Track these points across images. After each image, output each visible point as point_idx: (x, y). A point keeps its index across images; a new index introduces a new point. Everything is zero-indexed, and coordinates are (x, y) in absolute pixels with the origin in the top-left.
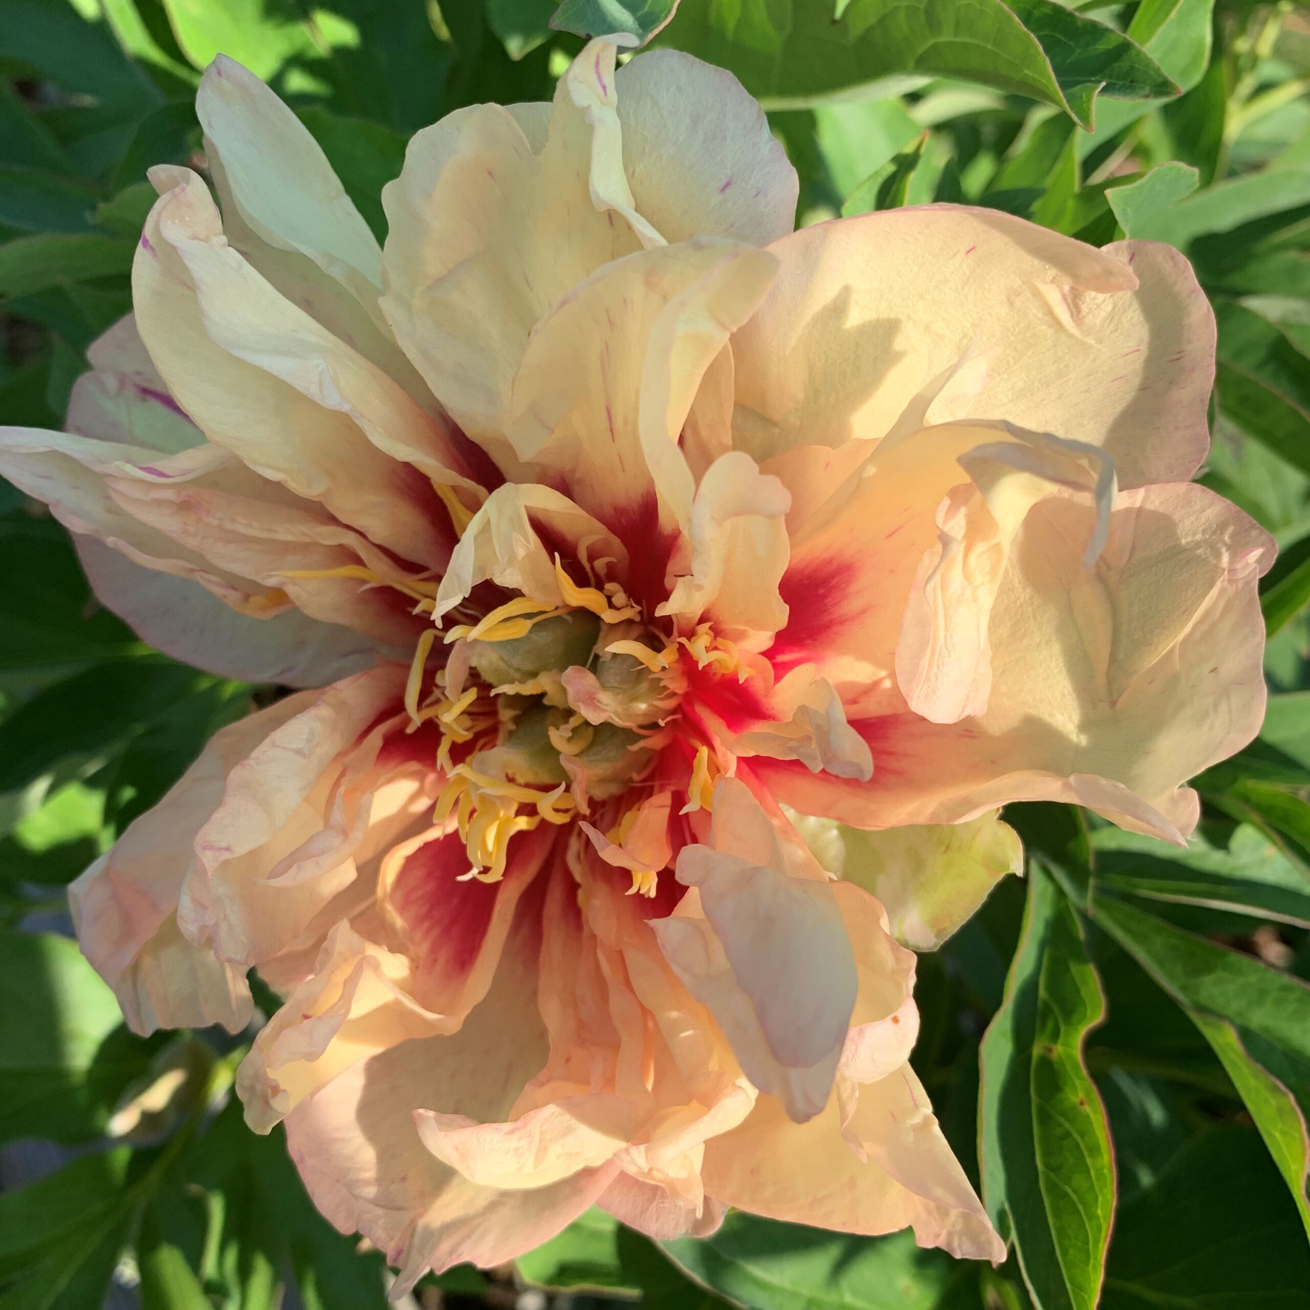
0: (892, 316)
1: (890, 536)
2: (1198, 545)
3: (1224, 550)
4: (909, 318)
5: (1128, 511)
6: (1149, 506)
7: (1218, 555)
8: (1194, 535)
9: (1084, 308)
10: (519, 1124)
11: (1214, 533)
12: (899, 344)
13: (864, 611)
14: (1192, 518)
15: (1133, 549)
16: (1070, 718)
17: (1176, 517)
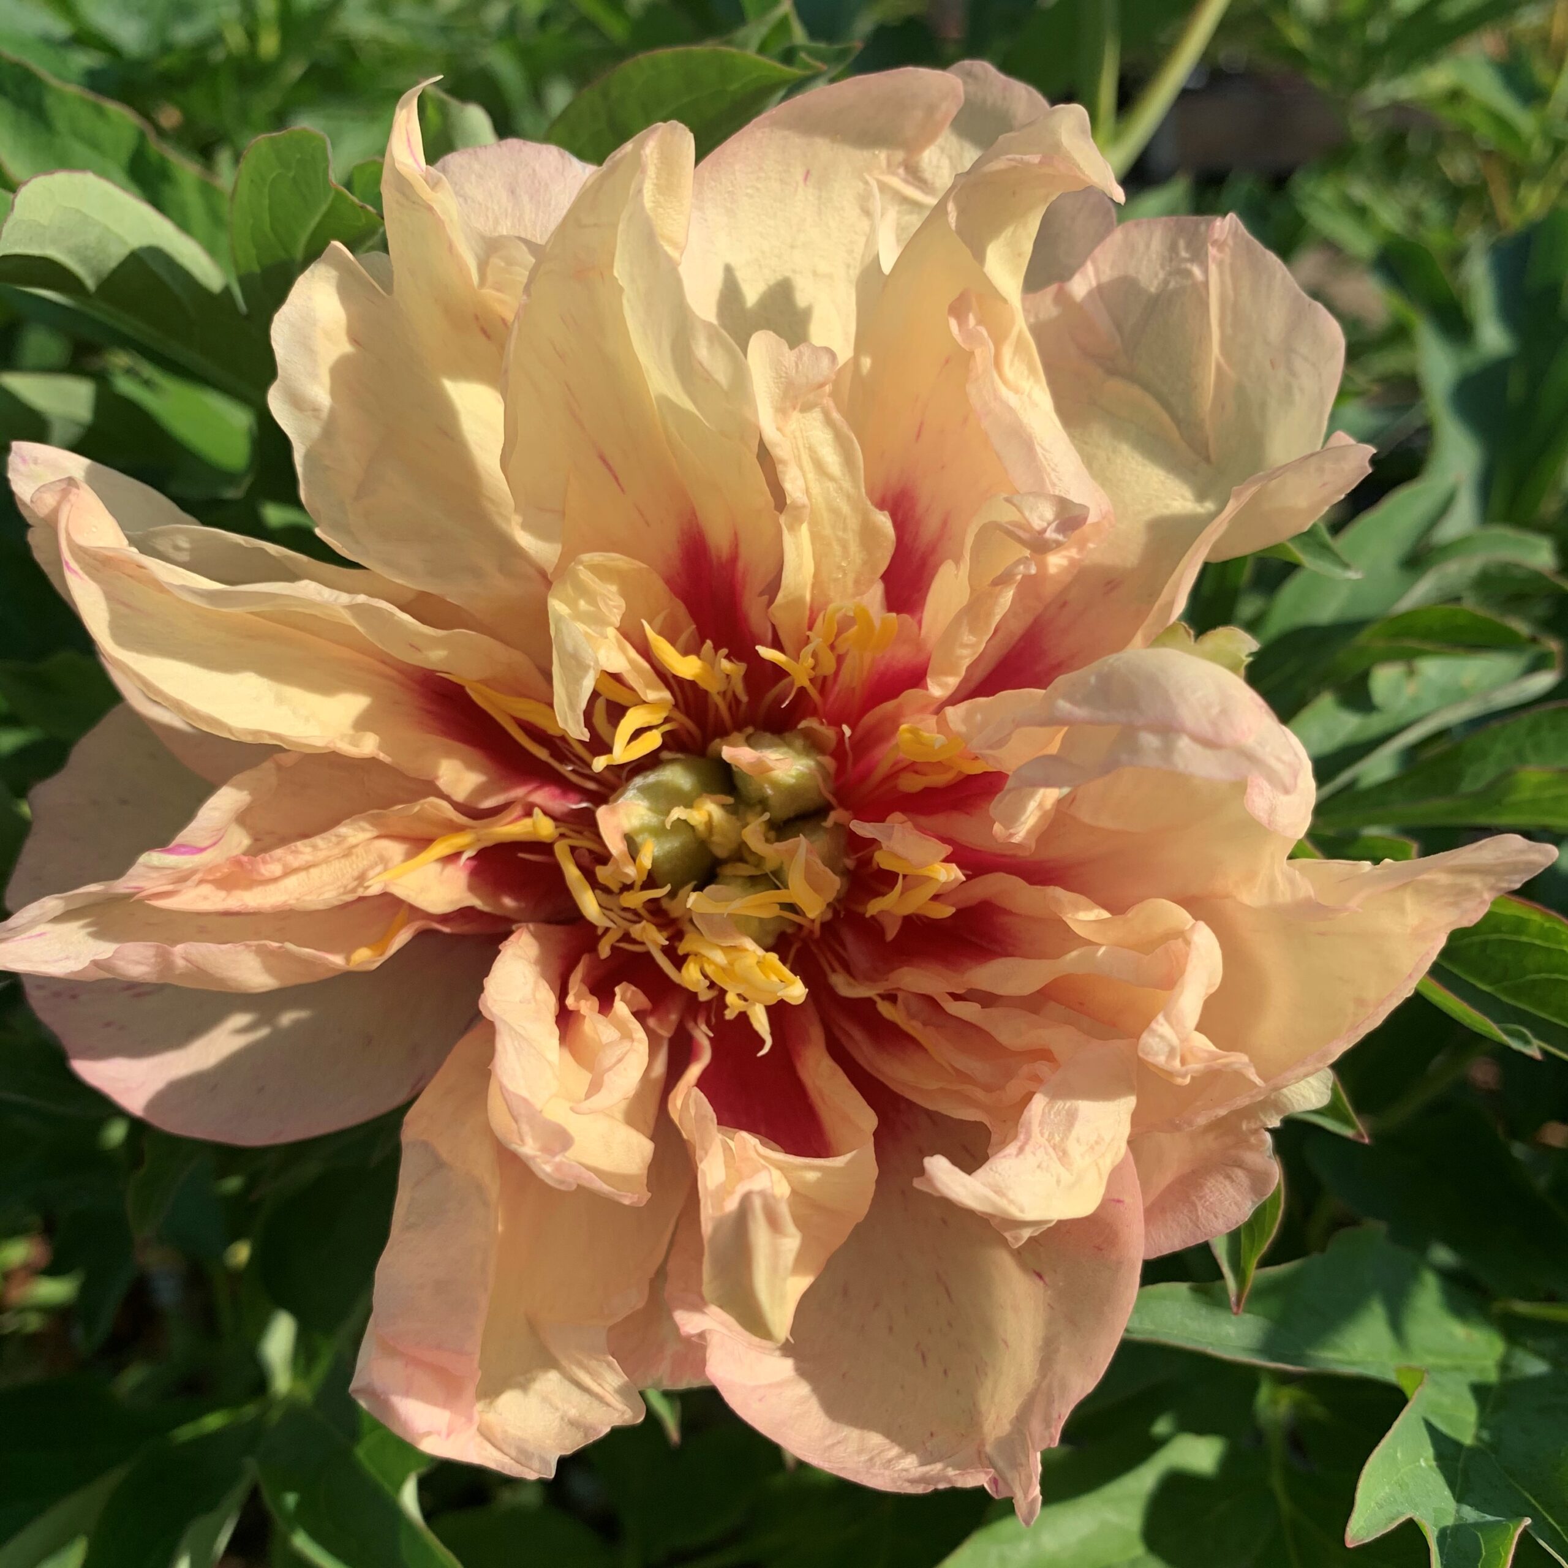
0: (780, 278)
1: (918, 436)
2: (1166, 282)
3: (1189, 266)
4: (794, 271)
5: (1090, 294)
6: (1105, 278)
7: (1189, 274)
8: (1156, 275)
9: (928, 175)
10: (1022, 1137)
11: (1171, 260)
12: (802, 299)
13: (945, 523)
14: (1145, 262)
15: (1119, 327)
16: (1183, 497)
17: (1132, 272)
